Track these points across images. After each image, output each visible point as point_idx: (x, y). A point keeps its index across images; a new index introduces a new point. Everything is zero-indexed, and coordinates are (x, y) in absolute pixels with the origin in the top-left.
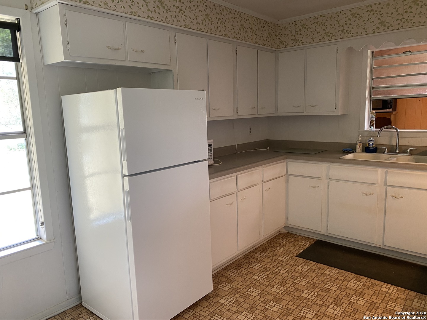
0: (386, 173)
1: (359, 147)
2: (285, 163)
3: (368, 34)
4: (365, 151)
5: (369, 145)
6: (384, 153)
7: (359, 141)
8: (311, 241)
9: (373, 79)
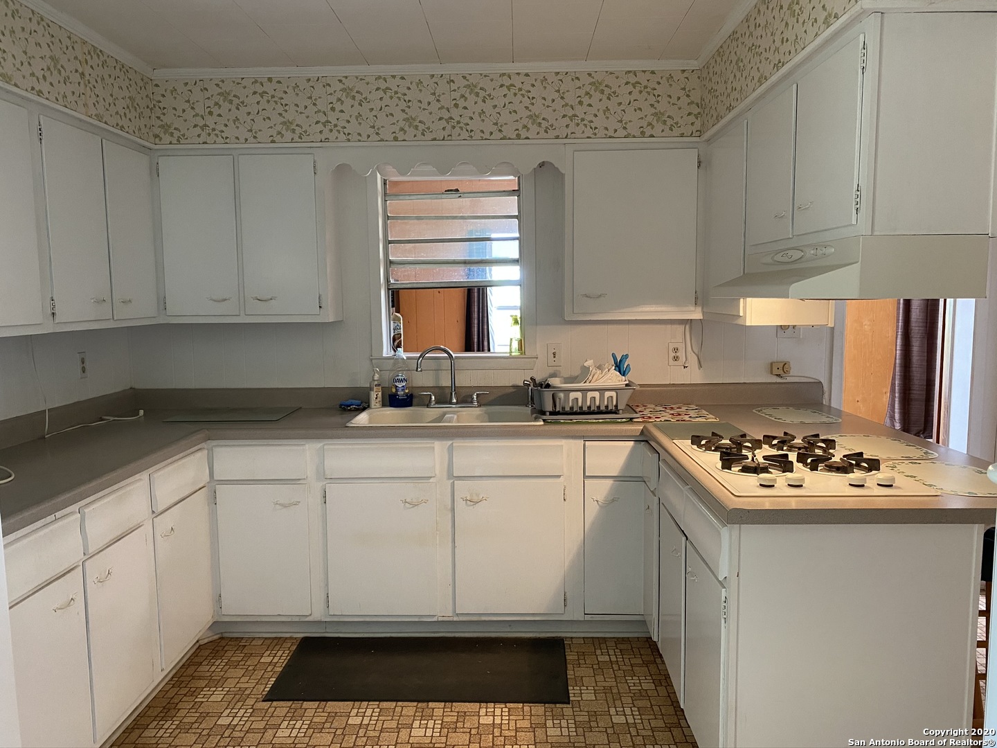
0: (451, 450)
1: (375, 396)
2: (205, 452)
3: (382, 140)
4: (389, 404)
5: (397, 390)
6: (428, 406)
7: (376, 383)
8: (289, 645)
9: (390, 242)
